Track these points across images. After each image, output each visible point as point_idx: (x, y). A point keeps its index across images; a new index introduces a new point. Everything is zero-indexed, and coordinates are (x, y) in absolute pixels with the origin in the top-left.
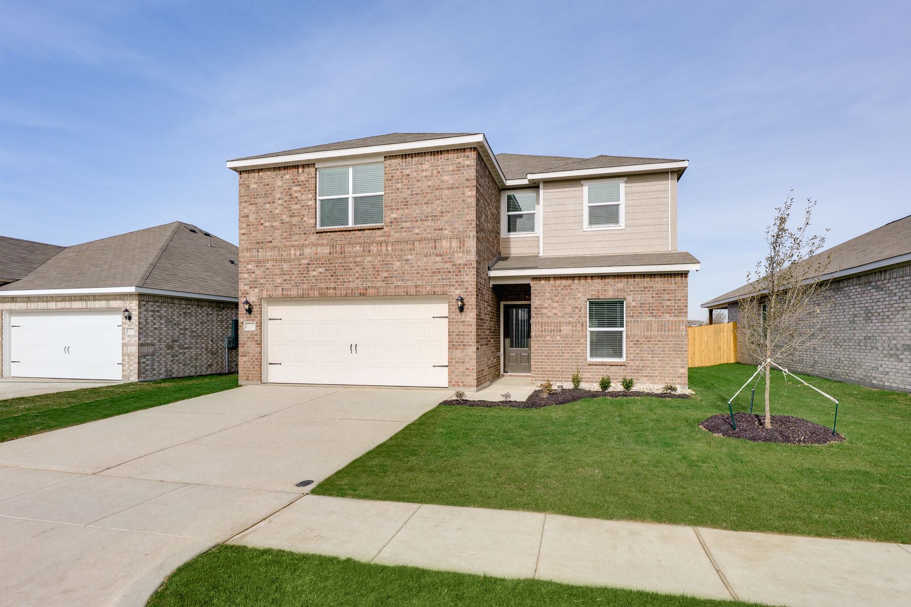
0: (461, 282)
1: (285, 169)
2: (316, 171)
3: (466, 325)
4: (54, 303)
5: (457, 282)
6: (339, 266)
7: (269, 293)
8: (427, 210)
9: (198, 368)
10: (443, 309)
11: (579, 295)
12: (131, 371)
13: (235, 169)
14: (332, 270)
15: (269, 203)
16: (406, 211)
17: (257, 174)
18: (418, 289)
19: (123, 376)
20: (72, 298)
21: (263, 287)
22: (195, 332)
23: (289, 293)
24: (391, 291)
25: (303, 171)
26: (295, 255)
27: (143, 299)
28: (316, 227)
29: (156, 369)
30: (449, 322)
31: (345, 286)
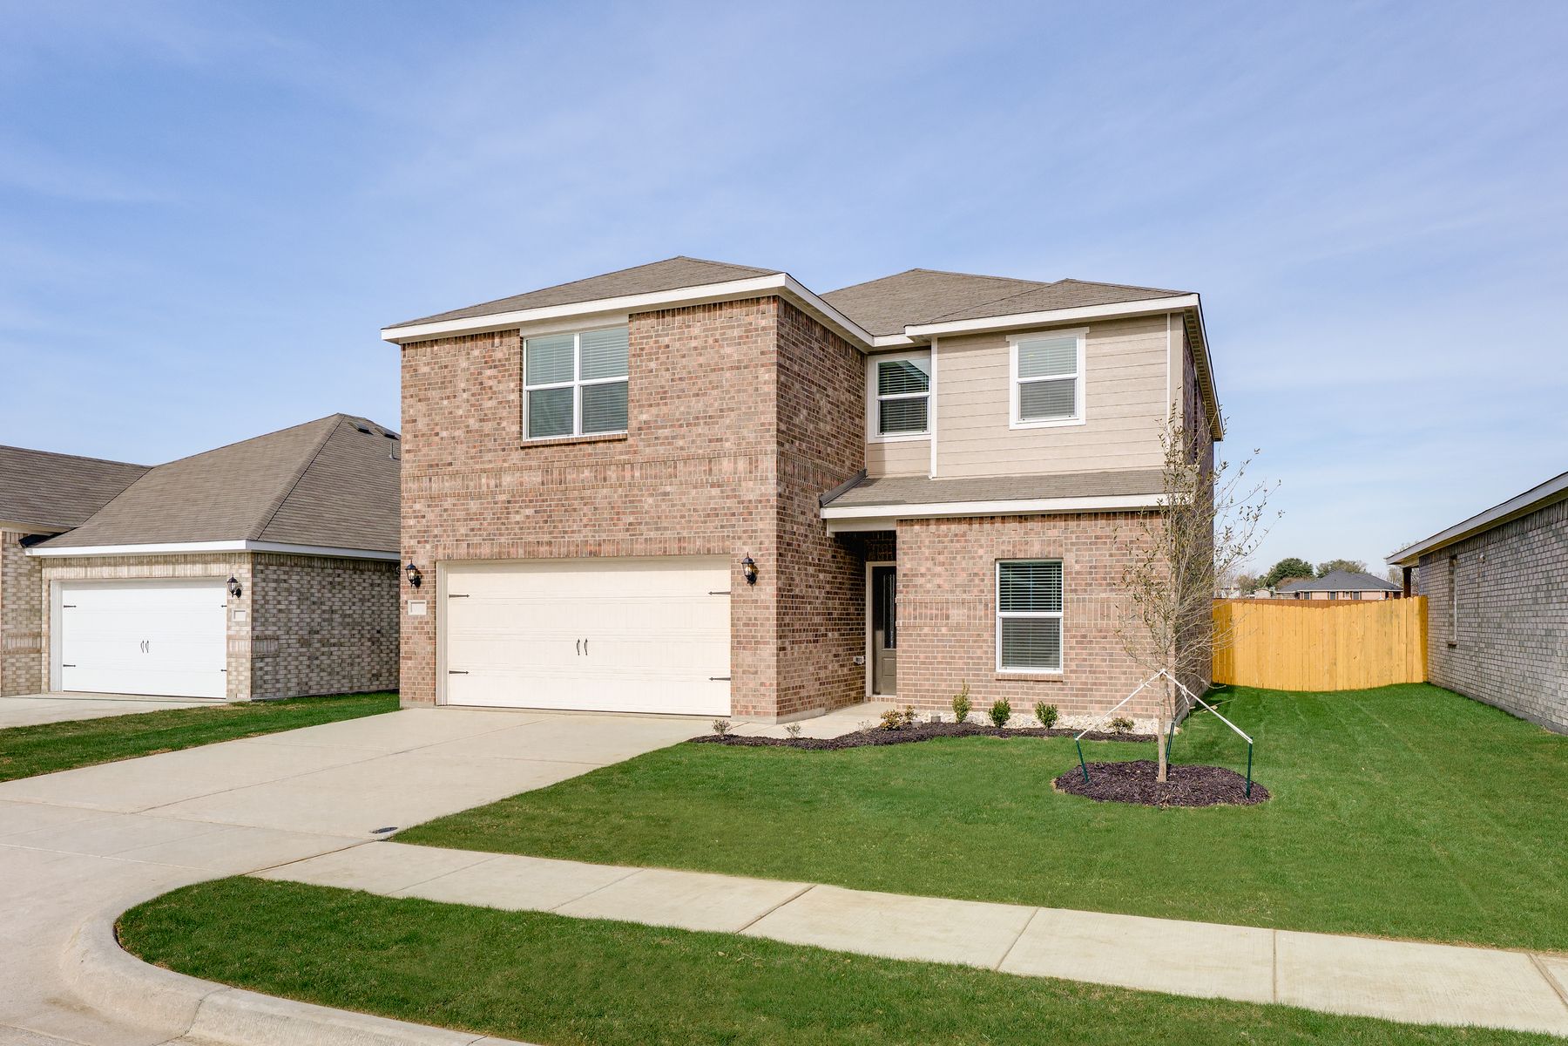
0: (753, 531)
1: (472, 340)
2: (522, 342)
3: (760, 607)
4: (126, 568)
5: (745, 532)
6: (557, 505)
7: (446, 551)
8: (697, 406)
9: (355, 680)
10: (721, 578)
11: (981, 552)
12: (240, 682)
13: (396, 341)
14: (545, 511)
15: (448, 398)
16: (664, 409)
17: (429, 349)
18: (683, 545)
19: (228, 691)
20: (152, 559)
21: (437, 541)
22: (349, 616)
23: (478, 552)
24: (639, 547)
25: (501, 342)
26: (488, 486)
27: (259, 560)
28: (521, 438)
29: (281, 681)
30: (732, 602)
31: (567, 539)
